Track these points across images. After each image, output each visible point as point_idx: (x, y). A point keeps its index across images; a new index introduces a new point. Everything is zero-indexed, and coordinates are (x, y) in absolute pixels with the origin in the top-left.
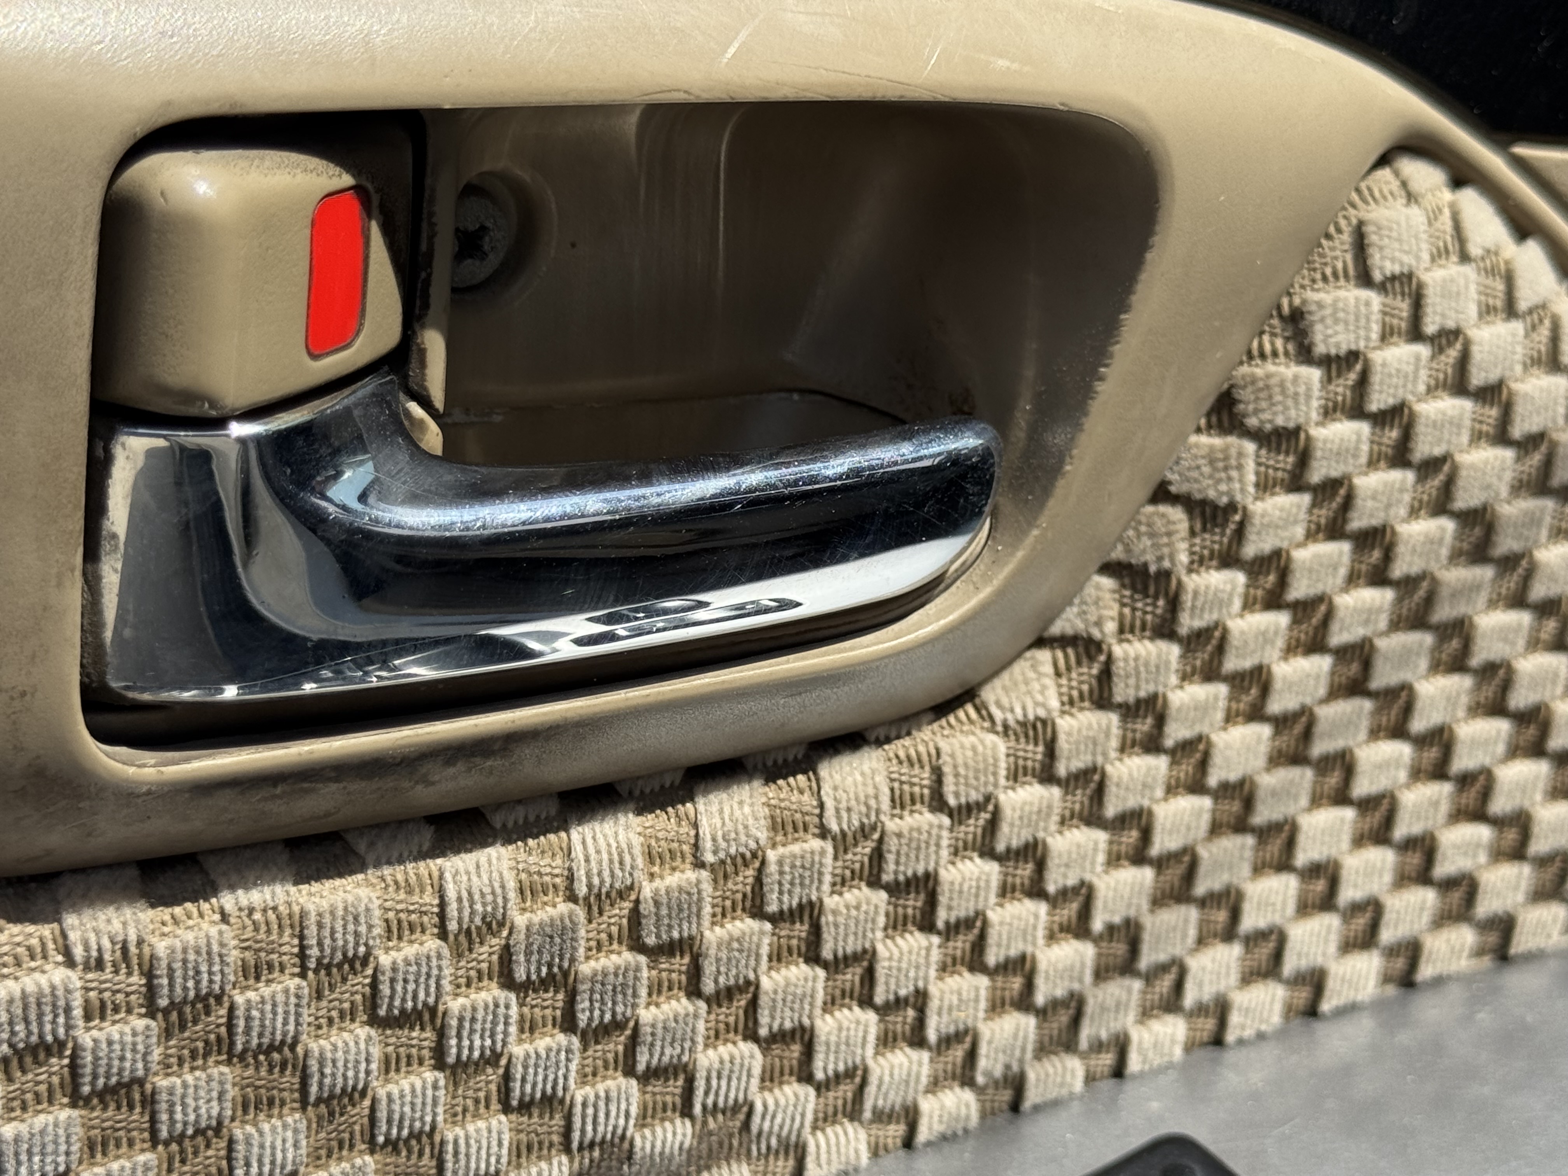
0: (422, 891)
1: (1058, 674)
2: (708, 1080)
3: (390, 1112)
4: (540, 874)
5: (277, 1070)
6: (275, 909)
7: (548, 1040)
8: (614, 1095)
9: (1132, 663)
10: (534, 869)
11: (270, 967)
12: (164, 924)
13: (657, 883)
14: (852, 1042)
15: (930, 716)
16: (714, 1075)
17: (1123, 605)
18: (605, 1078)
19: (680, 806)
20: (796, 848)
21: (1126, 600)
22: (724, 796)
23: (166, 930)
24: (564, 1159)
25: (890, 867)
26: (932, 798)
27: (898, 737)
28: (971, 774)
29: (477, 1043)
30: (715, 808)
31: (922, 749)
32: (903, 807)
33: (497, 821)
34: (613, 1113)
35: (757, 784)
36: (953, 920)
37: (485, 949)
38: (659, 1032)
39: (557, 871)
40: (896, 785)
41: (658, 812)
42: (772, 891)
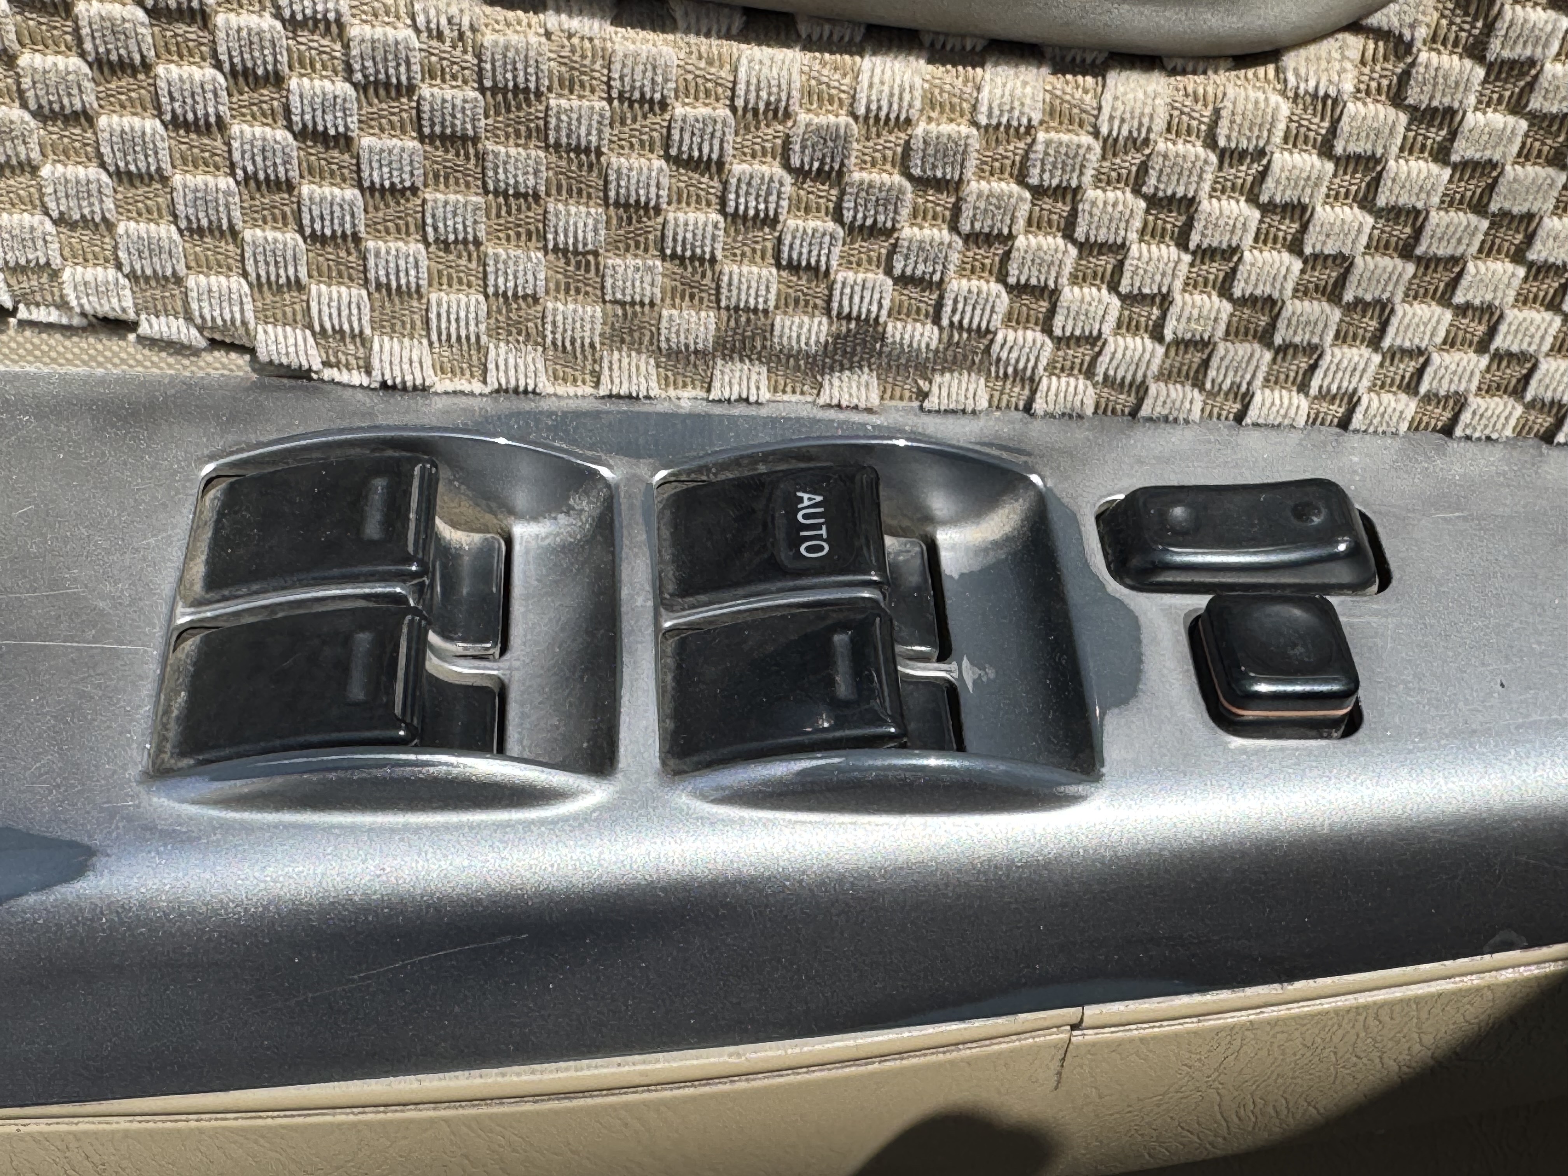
0: (721, 67)
1: (1363, 63)
2: (956, 301)
3: (675, 234)
4: (828, 86)
5: (585, 168)
6: (591, 40)
7: (819, 223)
8: (869, 285)
9: (1433, 73)
10: (825, 79)
11: (582, 86)
12: (497, 22)
13: (933, 127)
14: (1091, 315)
15: (1230, 63)
16: (961, 299)
17: (1443, 16)
18: (867, 270)
19: (969, 69)
20: (1065, 137)
21: (1447, 12)
22: (1012, 72)
23: (497, 27)
24: (825, 320)
25: (1152, 181)
26: (1207, 136)
27: (1194, 73)
28: (1247, 124)
29: (753, 204)
30: (999, 81)
31: (1210, 90)
32: (1178, 134)
33: (803, 29)
34: (867, 300)
35: (1045, 71)
36: (1205, 246)
37: (770, 131)
38: (914, 248)
39: (844, 88)
40: (1176, 113)
41: (949, 67)
42: (1034, 166)
